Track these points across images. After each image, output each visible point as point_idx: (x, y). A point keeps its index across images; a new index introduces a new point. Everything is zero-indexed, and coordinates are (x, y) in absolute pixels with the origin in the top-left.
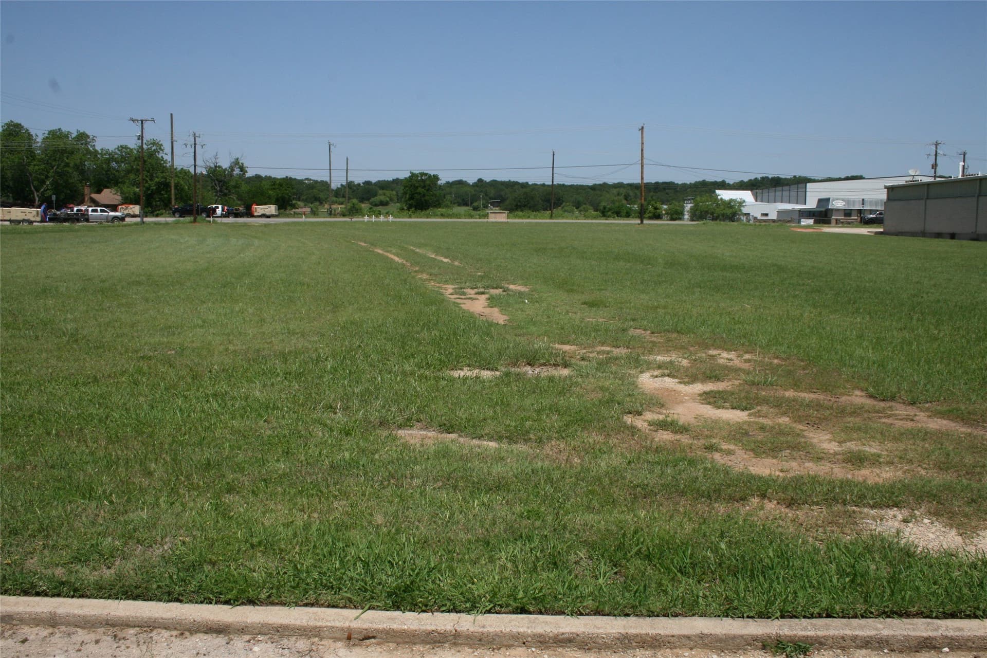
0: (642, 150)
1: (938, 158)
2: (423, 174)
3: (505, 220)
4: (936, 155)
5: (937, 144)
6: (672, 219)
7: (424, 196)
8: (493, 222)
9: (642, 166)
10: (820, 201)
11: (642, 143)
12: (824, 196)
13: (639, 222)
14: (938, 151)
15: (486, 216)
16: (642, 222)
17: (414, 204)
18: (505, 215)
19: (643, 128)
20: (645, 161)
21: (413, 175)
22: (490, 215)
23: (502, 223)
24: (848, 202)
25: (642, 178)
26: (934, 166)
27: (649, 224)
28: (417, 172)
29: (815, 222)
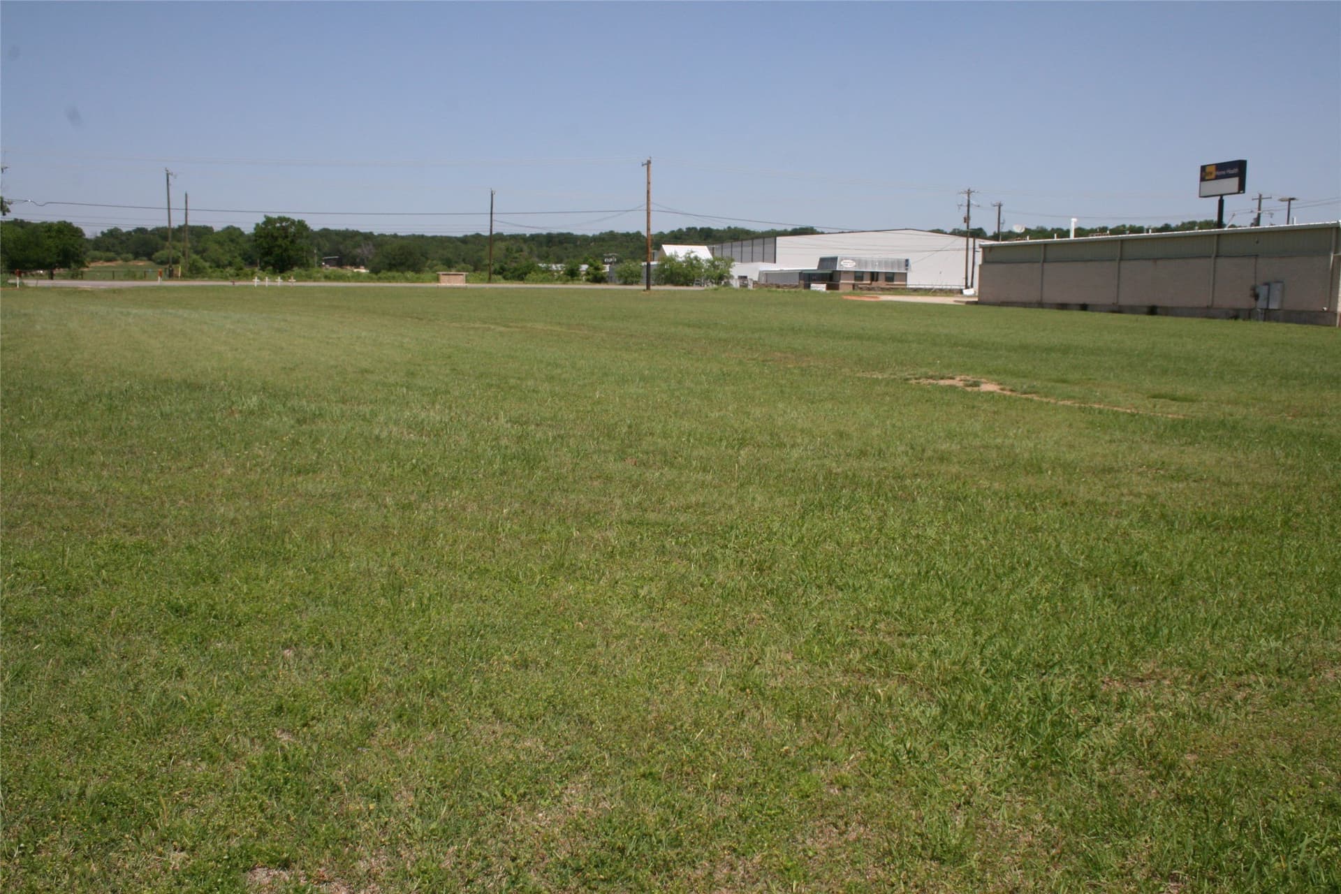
0: (648, 192)
1: (971, 209)
2: (281, 219)
3: (463, 285)
4: (968, 206)
5: (969, 193)
6: (625, 283)
7: (286, 250)
8: (446, 288)
9: (648, 214)
10: (822, 260)
11: (649, 183)
12: (828, 254)
13: (645, 287)
14: (972, 201)
15: (437, 280)
16: (648, 288)
17: (272, 261)
18: (462, 278)
19: (649, 162)
20: (652, 207)
21: (269, 221)
22: (442, 278)
23: (459, 288)
24: (859, 262)
25: (648, 229)
26: (967, 220)
27: (658, 291)
28: (275, 216)
29: (828, 288)
